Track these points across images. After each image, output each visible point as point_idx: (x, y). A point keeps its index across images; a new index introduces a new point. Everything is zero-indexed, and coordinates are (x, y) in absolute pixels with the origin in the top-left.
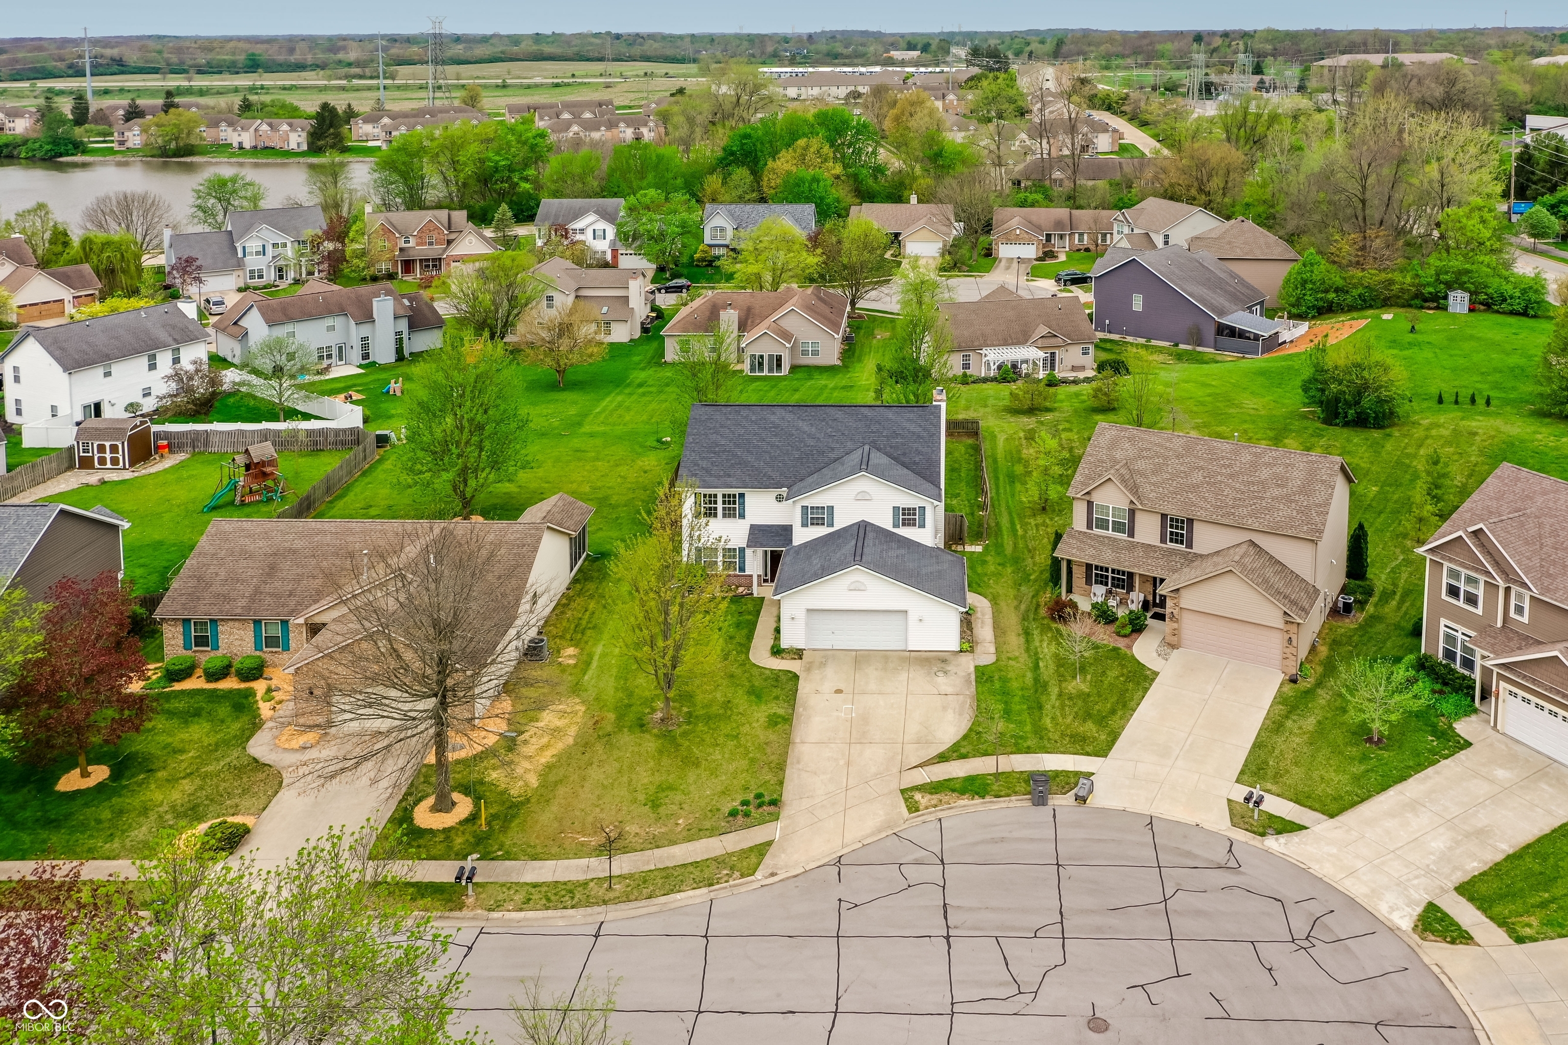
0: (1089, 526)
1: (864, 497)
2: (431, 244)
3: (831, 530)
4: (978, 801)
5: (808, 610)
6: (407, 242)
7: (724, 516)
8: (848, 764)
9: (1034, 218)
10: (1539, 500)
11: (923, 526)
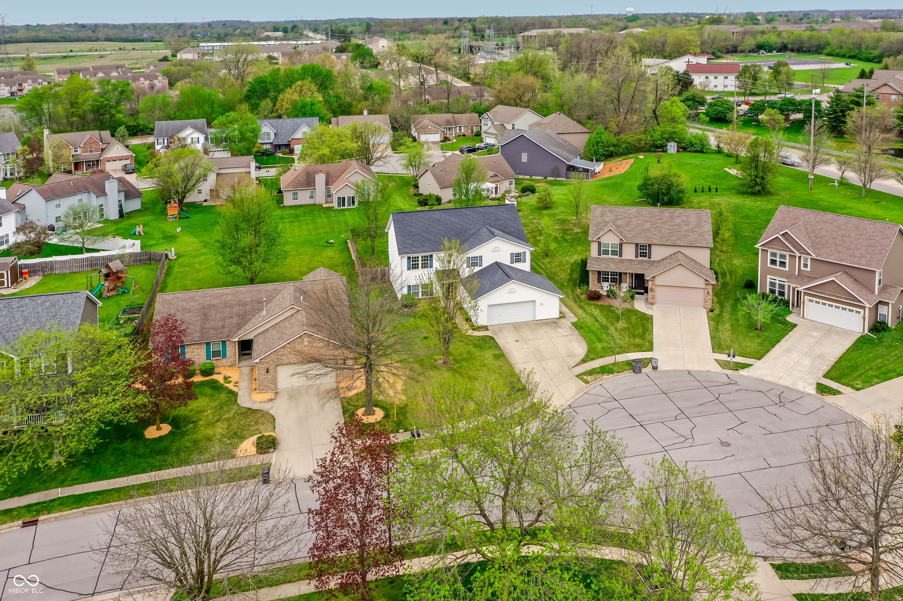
0: (599, 254)
1: (496, 250)
2: (91, 151)
3: (481, 268)
4: (611, 375)
5: (489, 306)
6: (76, 151)
7: (423, 267)
8: (544, 369)
9: (435, 120)
10: (802, 219)
11: (524, 261)
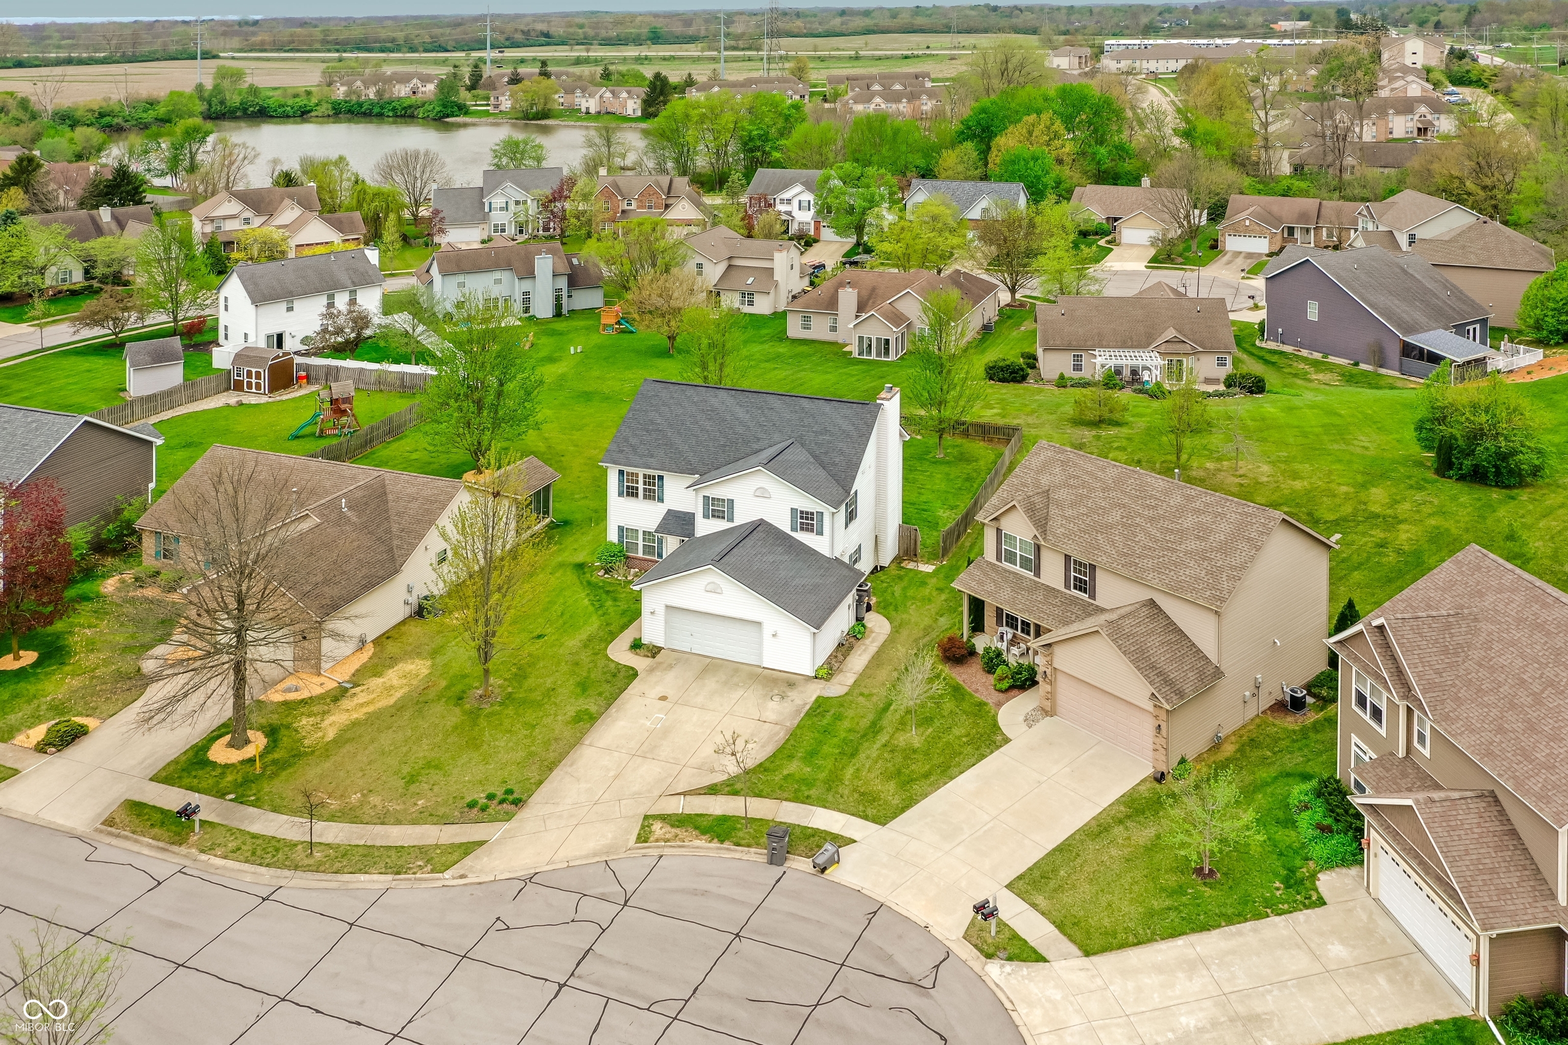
0: (999, 558)
1: (762, 494)
2: (650, 207)
3: (731, 525)
4: (715, 844)
5: (667, 606)
6: (629, 204)
7: (645, 497)
8: (616, 777)
9: (1275, 209)
11: (820, 533)
